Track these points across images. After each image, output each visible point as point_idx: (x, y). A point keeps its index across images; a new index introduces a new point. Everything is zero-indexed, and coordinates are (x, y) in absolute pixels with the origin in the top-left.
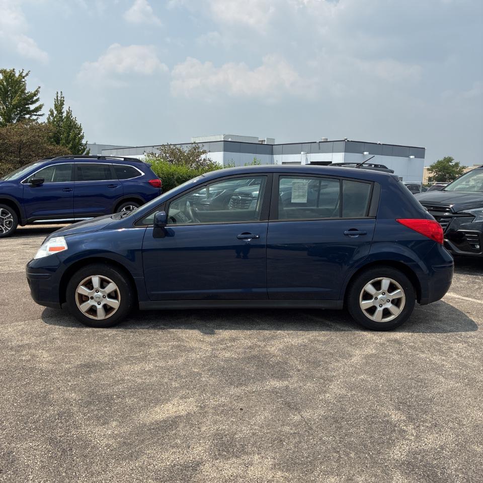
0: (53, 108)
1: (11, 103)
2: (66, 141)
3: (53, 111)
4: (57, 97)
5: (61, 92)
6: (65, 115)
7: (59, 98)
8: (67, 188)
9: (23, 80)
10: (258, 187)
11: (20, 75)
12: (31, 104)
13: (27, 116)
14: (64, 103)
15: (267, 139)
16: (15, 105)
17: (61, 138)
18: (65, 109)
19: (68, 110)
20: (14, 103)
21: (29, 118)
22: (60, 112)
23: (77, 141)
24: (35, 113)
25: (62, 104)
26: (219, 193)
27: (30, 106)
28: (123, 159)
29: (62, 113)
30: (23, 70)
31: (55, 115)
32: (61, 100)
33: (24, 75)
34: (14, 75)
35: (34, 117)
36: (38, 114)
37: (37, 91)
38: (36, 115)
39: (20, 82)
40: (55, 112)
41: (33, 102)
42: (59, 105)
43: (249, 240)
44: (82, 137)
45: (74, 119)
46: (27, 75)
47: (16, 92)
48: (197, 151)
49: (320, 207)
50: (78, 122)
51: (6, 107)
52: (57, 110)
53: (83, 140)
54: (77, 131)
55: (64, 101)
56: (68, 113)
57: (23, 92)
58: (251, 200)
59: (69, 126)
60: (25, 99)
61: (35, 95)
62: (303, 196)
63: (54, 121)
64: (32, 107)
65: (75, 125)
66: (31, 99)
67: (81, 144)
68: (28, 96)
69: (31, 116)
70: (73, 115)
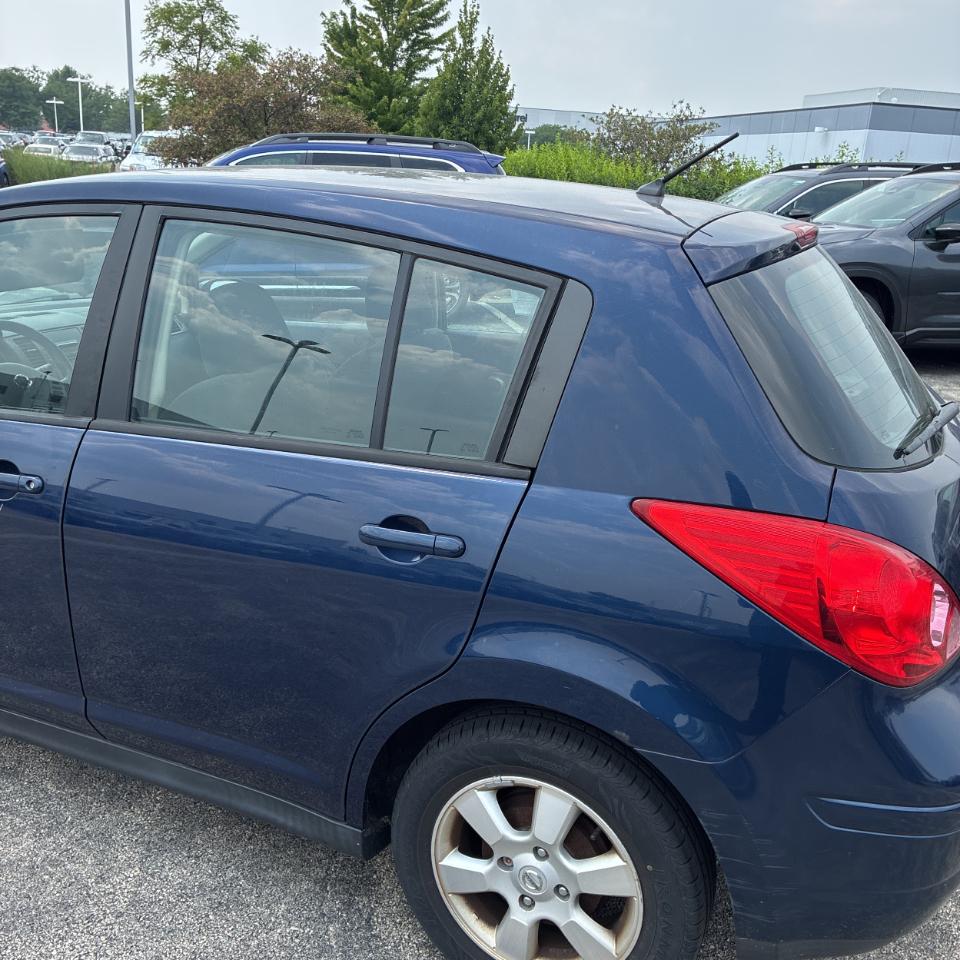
4: (465, 6)
6: (478, 45)
7: (468, 8)
12: (433, 26)
13: (425, 52)
14: (479, 18)
18: (479, 34)
19: (485, 35)
21: (427, 56)
22: (468, 39)
25: (474, 21)
27: (431, 31)
29: (471, 42)
31: (458, 47)
32: (472, 14)
40: (460, 41)
41: (439, 22)
42: (467, 27)
44: (511, 96)
45: (497, 56)
50: (505, 62)
52: (463, 36)
54: (500, 82)
55: (478, 13)
56: (485, 41)
59: (484, 71)
60: (422, 15)
61: (442, 4)
64: (435, 33)
65: (498, 69)
66: (434, 14)
68: (429, 8)
69: (432, 49)
70: (497, 47)
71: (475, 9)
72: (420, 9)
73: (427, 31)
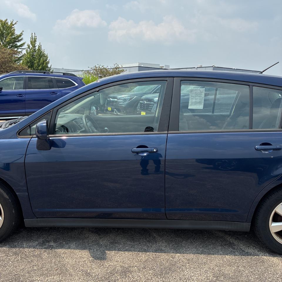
0: (30, 43)
1: (5, 41)
2: (38, 64)
3: (29, 45)
4: (32, 36)
5: (35, 33)
6: (37, 48)
7: (33, 37)
8: (20, 94)
9: (13, 26)
10: (158, 95)
11: (11, 24)
12: (18, 42)
13: (16, 49)
14: (37, 40)
15: (165, 65)
16: (8, 42)
17: (35, 63)
18: (37, 44)
19: (39, 45)
20: (7, 41)
21: (17, 50)
23: (45, 64)
24: (21, 48)
25: (35, 41)
26: (131, 99)
27: (17, 43)
28: (62, 74)
29: (35, 47)
30: (13, 20)
31: (31, 48)
32: (34, 39)
33: (14, 23)
34: (7, 23)
35: (20, 50)
36: (22, 48)
37: (21, 33)
38: (21, 49)
39: (11, 28)
40: (31, 46)
41: (19, 41)
42: (33, 42)
43: (145, 154)
44: (48, 62)
45: (43, 51)
46: (16, 23)
47: (8, 34)
48: (118, 70)
49: (215, 114)
50: (46, 53)
51: (3, 43)
52: (32, 45)
53: (49, 64)
54: (45, 58)
55: (36, 39)
56: (39, 47)
57: (13, 34)
58: (153, 104)
59: (40, 55)
60: (14, 38)
61: (20, 36)
62: (200, 103)
63: (30, 52)
64: (19, 44)
65: (44, 55)
66: (18, 38)
67: (47, 67)
68: (16, 37)
69: (18, 49)
70: (43, 48)
71: (35, 37)
72: (13, 37)
73: (15, 43)
